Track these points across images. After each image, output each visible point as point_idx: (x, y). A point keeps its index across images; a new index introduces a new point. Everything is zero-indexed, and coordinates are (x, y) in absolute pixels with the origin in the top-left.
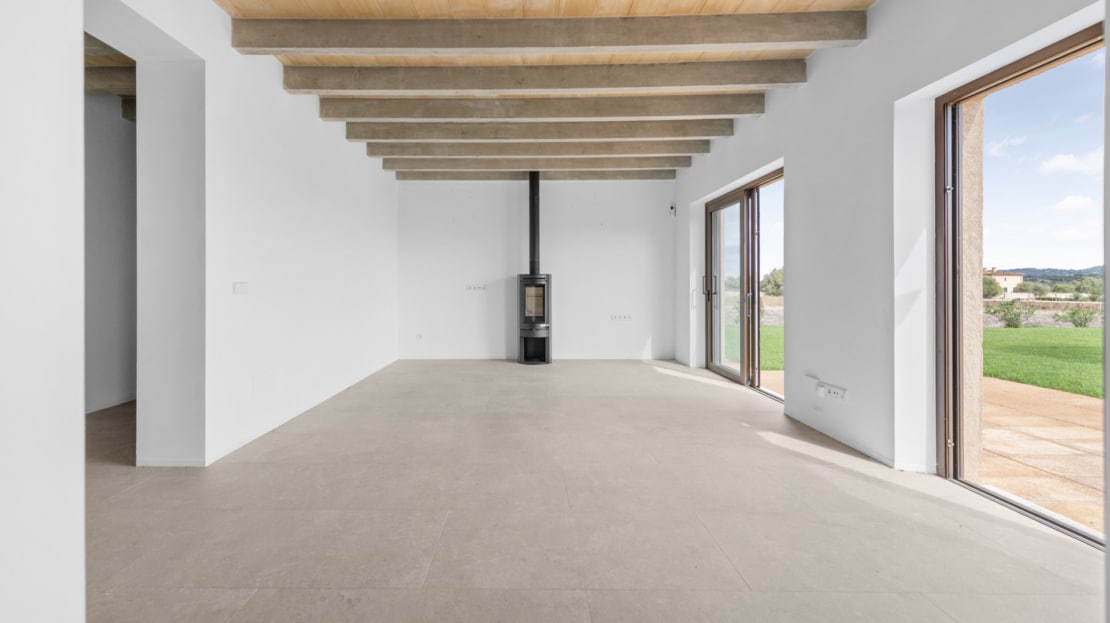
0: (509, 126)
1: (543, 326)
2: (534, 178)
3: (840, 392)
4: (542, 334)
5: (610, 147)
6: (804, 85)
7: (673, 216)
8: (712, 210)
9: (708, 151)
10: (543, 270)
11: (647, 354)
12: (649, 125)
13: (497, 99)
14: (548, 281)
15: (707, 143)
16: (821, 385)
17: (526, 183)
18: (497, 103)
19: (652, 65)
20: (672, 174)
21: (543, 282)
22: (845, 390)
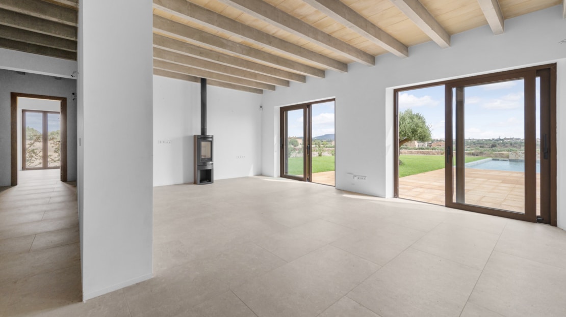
0: (226, 56)
1: (211, 163)
2: (203, 82)
3: (364, 178)
4: (209, 167)
5: (255, 76)
6: (346, 73)
7: (261, 111)
8: (284, 111)
9: (288, 86)
10: (209, 133)
11: (251, 174)
12: (281, 72)
13: (238, 43)
14: (213, 139)
15: (288, 82)
16: (355, 176)
17: (199, 85)
18: (238, 45)
19: (312, 52)
20: (261, 92)
21: (211, 140)
22: (366, 177)
